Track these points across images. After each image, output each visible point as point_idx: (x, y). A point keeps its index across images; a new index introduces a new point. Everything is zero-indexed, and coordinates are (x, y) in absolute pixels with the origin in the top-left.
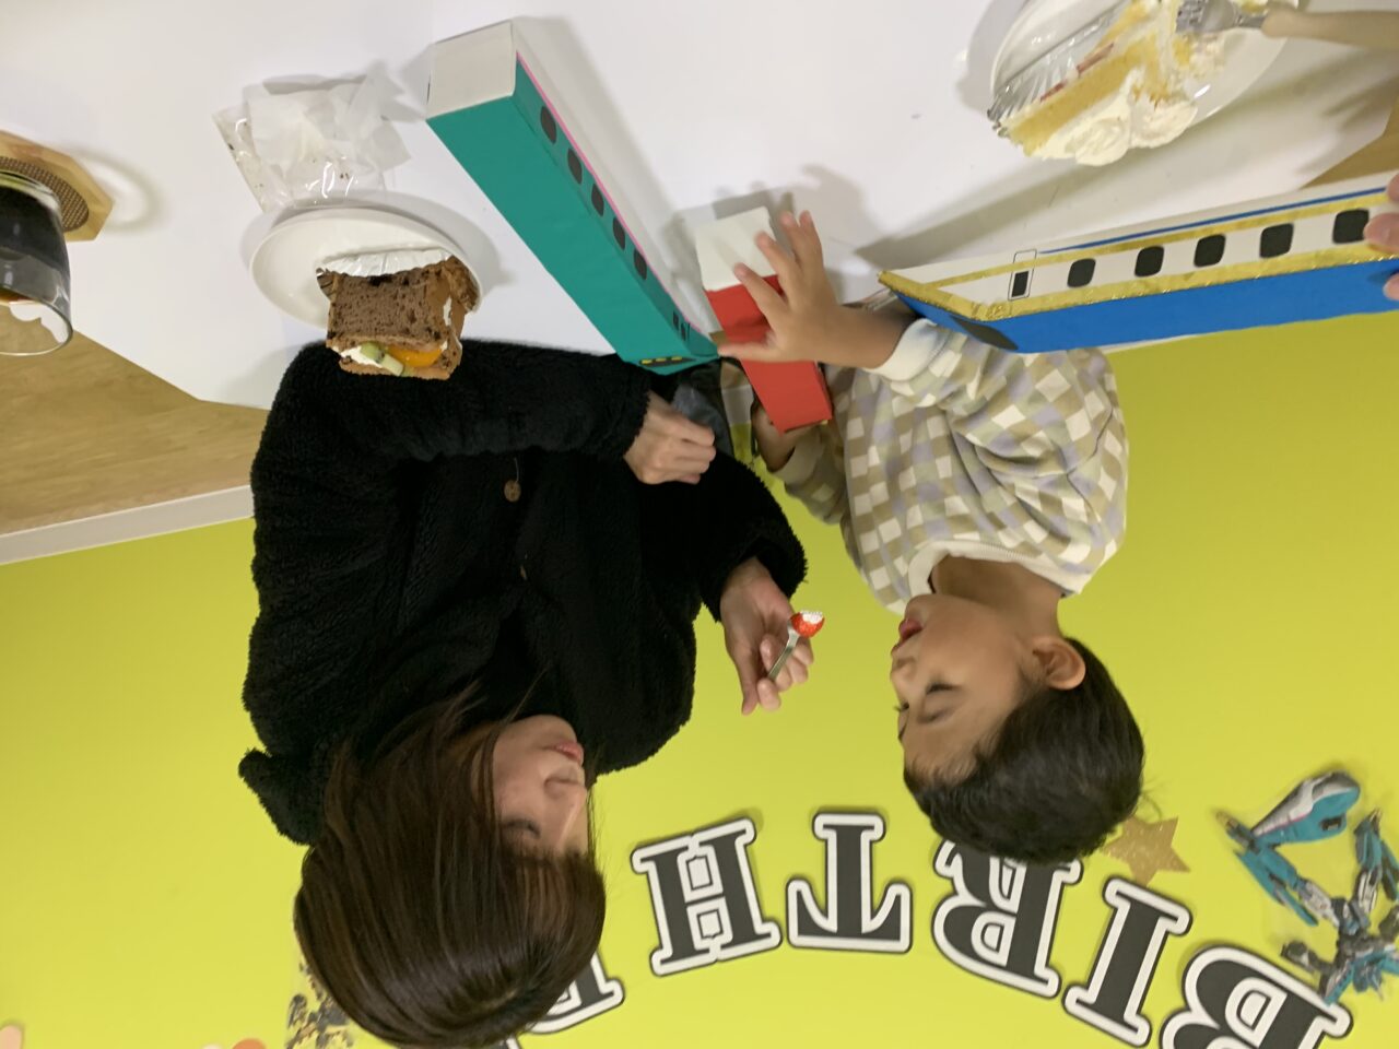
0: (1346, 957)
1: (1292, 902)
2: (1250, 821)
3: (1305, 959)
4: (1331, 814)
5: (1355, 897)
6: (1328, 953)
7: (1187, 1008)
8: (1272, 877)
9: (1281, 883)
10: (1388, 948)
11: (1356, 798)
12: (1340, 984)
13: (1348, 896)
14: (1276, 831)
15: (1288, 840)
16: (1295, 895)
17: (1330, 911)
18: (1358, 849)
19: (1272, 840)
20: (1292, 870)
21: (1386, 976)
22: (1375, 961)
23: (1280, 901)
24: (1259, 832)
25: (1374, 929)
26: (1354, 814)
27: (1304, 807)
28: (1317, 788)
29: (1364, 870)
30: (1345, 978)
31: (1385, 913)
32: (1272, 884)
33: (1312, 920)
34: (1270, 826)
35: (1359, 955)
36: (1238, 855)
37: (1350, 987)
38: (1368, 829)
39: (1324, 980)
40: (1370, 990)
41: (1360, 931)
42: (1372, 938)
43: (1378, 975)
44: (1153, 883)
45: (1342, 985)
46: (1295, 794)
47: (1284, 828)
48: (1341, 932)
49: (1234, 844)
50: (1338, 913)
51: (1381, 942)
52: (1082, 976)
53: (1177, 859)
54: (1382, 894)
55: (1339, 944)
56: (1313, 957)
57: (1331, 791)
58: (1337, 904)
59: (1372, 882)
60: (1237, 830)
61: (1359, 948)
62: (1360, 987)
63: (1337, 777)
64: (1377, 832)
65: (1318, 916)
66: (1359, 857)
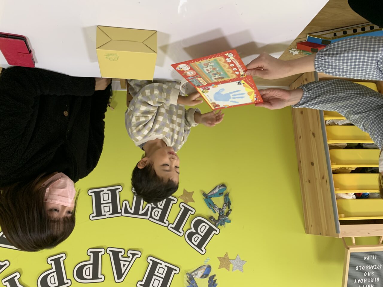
0: (220, 219)
1: (212, 208)
2: (207, 193)
3: (213, 220)
4: (221, 192)
5: (223, 208)
6: (217, 219)
7: (191, 229)
8: (209, 204)
9: (211, 205)
10: (227, 217)
11: (226, 190)
12: (218, 224)
13: (222, 208)
14: (211, 195)
15: (213, 197)
16: (213, 207)
17: (218, 211)
18: (225, 199)
19: (210, 197)
20: (213, 202)
21: (226, 223)
22: (224, 220)
23: (210, 209)
24: (208, 195)
25: (225, 214)
26: (225, 193)
27: (217, 190)
28: (219, 187)
29: (225, 203)
30: (219, 223)
31: (227, 211)
32: (209, 205)
33: (215, 212)
34: (210, 194)
35: (222, 219)
36: (204, 199)
37: (220, 225)
38: (227, 195)
39: (215, 223)
40: (223, 225)
41: (223, 214)
42: (225, 216)
43: (224, 223)
44: (188, 204)
45: (218, 225)
46: (215, 188)
47: (213, 194)
48: (219, 215)
49: (204, 197)
50: (220, 211)
51: (226, 217)
52: (172, 223)
53: (193, 200)
54: (227, 208)
55: (219, 217)
56: (214, 219)
57: (222, 188)
58: (220, 209)
59: (226, 206)
60: (204, 194)
61: (222, 218)
62: (221, 225)
63: (223, 185)
64: (228, 196)
65: (216, 211)
66: (224, 201)
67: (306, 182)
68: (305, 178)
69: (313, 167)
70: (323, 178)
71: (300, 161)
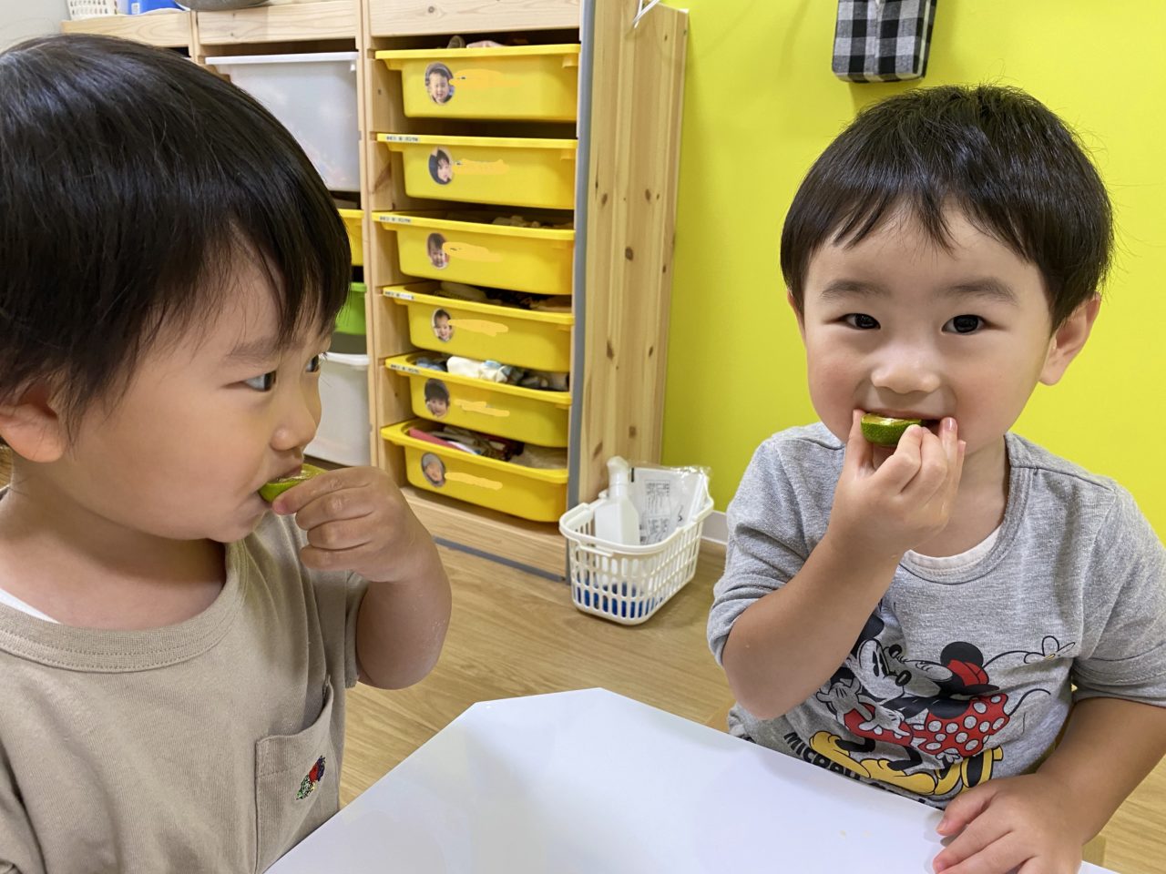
67: (658, 197)
68: (659, 207)
69: (629, 245)
70: (605, 199)
71: (664, 270)
